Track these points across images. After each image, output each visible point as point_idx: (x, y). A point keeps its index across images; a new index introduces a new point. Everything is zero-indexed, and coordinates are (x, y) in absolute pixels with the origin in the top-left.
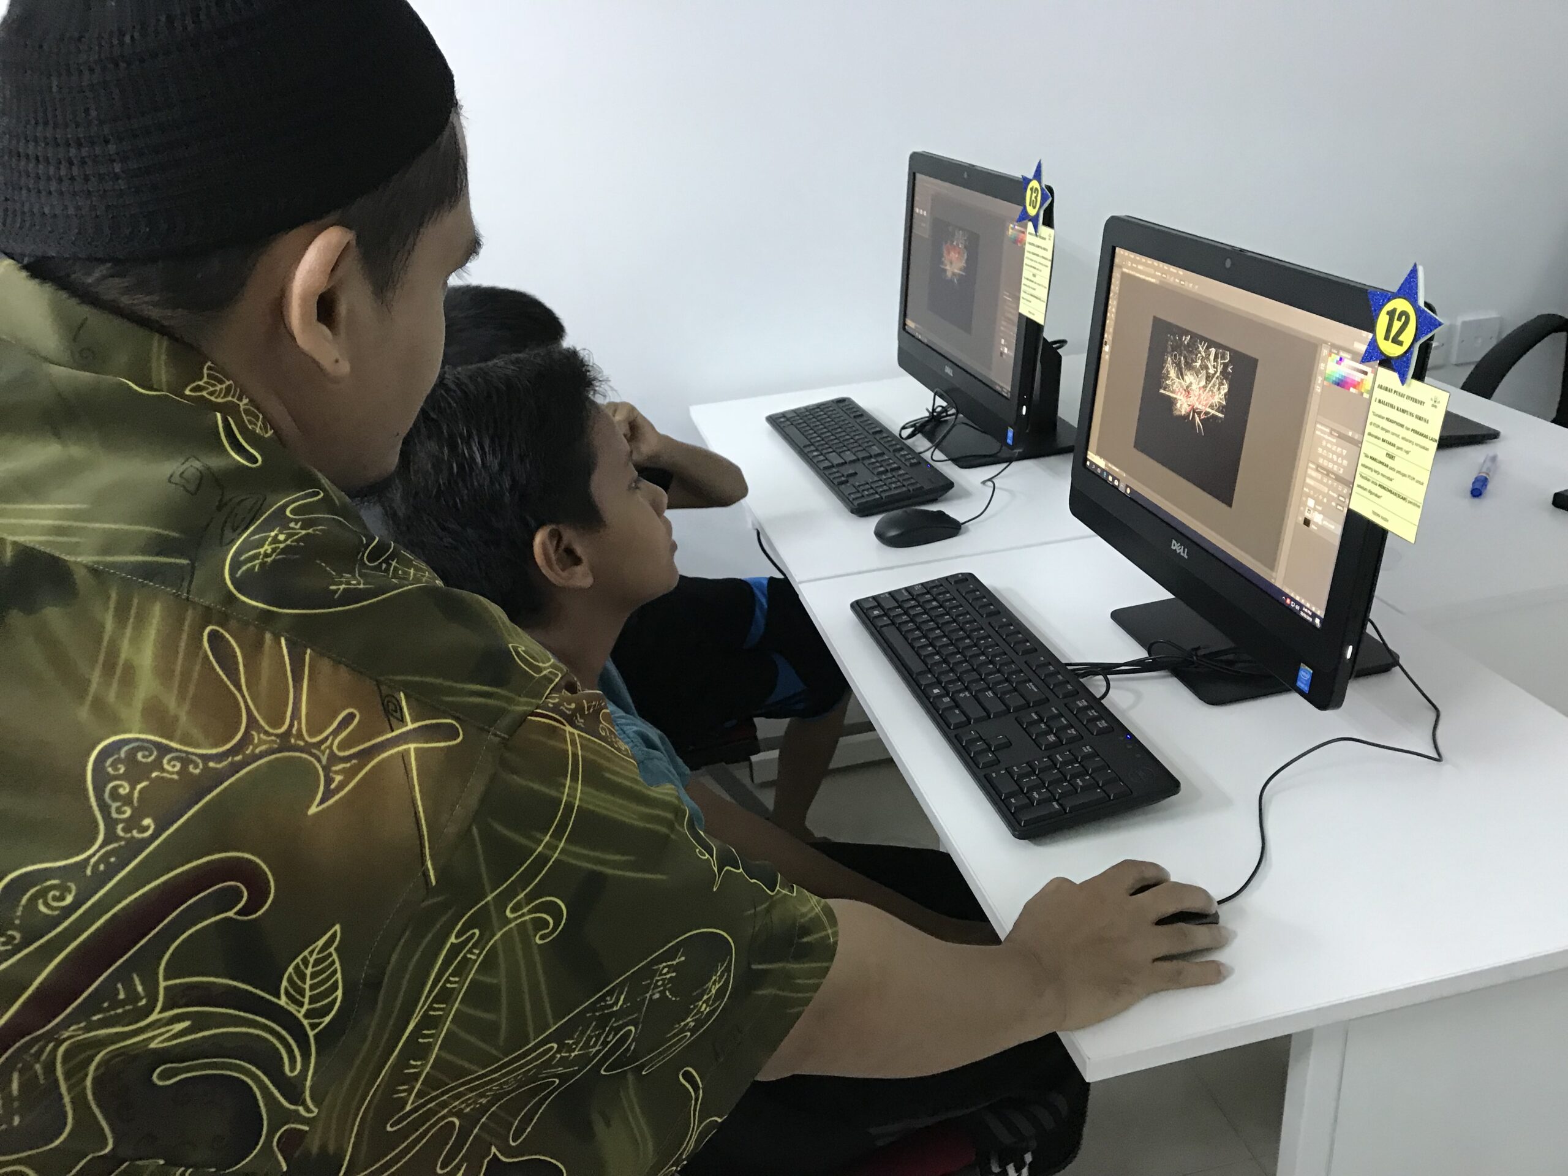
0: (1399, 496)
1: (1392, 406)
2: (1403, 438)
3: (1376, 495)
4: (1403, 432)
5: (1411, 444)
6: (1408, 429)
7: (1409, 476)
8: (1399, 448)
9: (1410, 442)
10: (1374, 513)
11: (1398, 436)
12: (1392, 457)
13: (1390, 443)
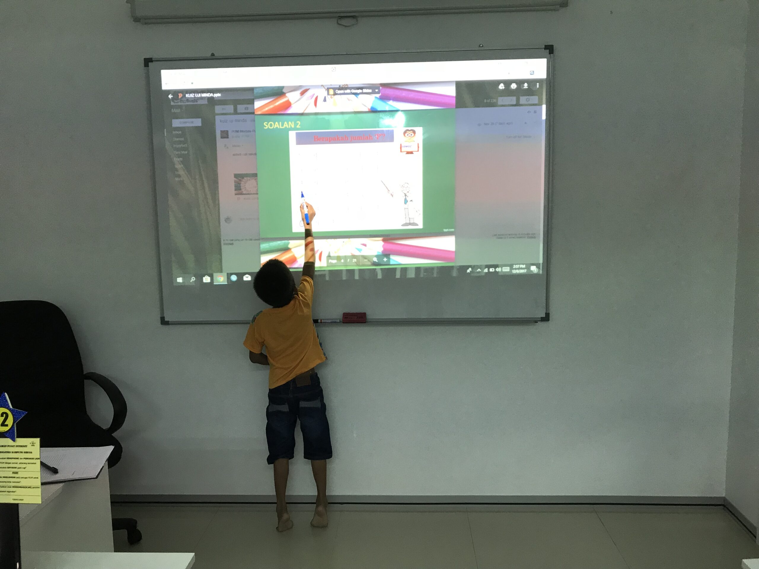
0: (26, 487)
1: (8, 452)
2: (20, 463)
3: (12, 492)
4: (19, 461)
5: (25, 464)
6: (21, 459)
7: (29, 477)
8: (19, 468)
9: (24, 463)
10: (15, 500)
11: (17, 463)
12: (17, 473)
13: (13, 468)
